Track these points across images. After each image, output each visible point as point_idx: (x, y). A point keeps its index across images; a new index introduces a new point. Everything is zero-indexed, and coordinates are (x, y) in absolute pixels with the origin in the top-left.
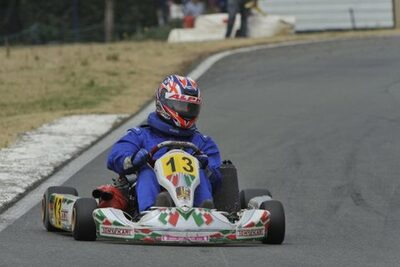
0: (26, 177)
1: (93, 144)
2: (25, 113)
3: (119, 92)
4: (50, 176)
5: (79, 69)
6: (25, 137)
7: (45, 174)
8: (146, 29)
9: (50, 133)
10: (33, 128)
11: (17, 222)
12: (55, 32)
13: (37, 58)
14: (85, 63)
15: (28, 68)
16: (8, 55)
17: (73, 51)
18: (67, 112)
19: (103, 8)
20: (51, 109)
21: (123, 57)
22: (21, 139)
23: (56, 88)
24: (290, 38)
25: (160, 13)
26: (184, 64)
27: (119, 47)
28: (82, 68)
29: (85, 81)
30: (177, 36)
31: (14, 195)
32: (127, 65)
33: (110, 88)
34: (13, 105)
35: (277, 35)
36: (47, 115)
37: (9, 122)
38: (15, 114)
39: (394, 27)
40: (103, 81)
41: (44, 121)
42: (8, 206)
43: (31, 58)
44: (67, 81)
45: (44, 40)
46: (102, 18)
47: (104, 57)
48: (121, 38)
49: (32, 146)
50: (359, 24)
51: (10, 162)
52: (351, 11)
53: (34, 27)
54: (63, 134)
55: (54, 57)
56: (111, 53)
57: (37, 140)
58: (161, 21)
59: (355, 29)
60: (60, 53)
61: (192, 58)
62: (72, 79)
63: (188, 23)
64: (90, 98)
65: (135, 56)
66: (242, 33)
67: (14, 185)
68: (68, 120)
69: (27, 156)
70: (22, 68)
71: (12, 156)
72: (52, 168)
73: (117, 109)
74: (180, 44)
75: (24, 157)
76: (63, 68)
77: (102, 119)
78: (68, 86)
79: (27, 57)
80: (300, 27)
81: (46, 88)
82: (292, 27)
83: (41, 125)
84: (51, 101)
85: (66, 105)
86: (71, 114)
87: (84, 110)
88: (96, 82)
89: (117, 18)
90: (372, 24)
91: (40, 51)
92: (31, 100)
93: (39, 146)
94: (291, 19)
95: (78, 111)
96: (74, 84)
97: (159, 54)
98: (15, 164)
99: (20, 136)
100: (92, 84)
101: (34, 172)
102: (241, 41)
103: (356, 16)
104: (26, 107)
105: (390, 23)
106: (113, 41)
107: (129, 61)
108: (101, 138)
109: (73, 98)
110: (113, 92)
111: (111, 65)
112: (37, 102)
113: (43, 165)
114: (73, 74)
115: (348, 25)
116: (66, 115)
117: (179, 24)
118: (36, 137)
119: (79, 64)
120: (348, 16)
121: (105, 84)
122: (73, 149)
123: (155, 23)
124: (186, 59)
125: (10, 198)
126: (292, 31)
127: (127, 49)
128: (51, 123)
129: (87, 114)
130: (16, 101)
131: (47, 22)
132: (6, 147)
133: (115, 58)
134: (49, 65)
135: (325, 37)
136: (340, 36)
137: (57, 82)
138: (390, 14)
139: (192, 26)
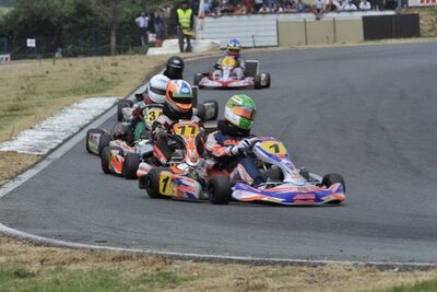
1: (103, 114)
2: (63, 96)
3: (118, 84)
5: (95, 70)
7: (75, 132)
9: (78, 108)
10: (68, 105)
11: (58, 160)
12: (82, 49)
13: (71, 65)
14: (98, 68)
15: (66, 71)
16: (54, 63)
17: (91, 61)
18: (87, 96)
19: (110, 35)
20: (79, 94)
21: (120, 63)
23: (82, 82)
24: (217, 52)
25: (142, 38)
27: (119, 58)
28: (97, 70)
29: (98, 78)
30: (152, 51)
31: (56, 144)
32: (123, 68)
33: (112, 82)
34: (56, 92)
35: (210, 50)
36: (76, 98)
37: (54, 102)
38: (58, 97)
39: (278, 46)
40: (109, 78)
41: (74, 101)
42: (52, 151)
43: (68, 65)
44: (88, 78)
45: (75, 55)
46: (109, 41)
47: (110, 64)
48: (120, 53)
49: (67, 116)
50: (257, 45)
52: (253, 37)
53: (70, 47)
54: (85, 109)
55: (81, 64)
56: (114, 62)
57: (70, 112)
58: (143, 43)
59: (255, 47)
60: (85, 62)
62: (91, 77)
64: (102, 88)
65: (128, 64)
66: (189, 49)
67: (56, 138)
68: (88, 100)
70: (62, 71)
71: (55, 122)
72: (78, 128)
73: (116, 94)
74: (154, 56)
75: (62, 122)
76: (85, 71)
77: (107, 99)
78: (88, 81)
79: (65, 64)
80: (222, 46)
81: (76, 82)
82: (218, 46)
83: (72, 104)
84: (79, 90)
86: (90, 97)
87: (98, 95)
88: (105, 78)
89: (118, 42)
90: (265, 44)
91: (73, 60)
92: (67, 89)
93: (71, 116)
94: (218, 42)
95: (94, 95)
96: (92, 80)
97: (142, 62)
98: (57, 127)
99: (61, 110)
100: (102, 79)
101: (68, 131)
102: (189, 54)
103: (256, 39)
104: (64, 93)
105: (276, 43)
106: (115, 54)
107: (124, 66)
108: (107, 111)
109: (91, 88)
110: (114, 84)
111: (113, 68)
112: (71, 90)
113: (73, 127)
114: (92, 74)
115: (251, 45)
116: (87, 98)
117: (153, 45)
118: (69, 110)
119: (95, 68)
120: (251, 39)
121: (110, 80)
122: (91, 117)
125: (54, 146)
126: (218, 49)
127: (123, 59)
128: (78, 102)
130: (58, 89)
131: (78, 45)
132: (52, 116)
133: (116, 65)
134: (78, 69)
137: (82, 78)
138: (276, 39)
139: (160, 46)
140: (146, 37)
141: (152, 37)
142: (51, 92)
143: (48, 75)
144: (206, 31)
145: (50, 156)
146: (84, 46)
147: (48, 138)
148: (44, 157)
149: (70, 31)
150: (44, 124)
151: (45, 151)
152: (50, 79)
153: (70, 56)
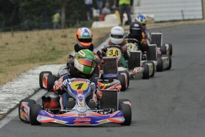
0: (21, 96)
2: (21, 64)
4: (33, 95)
5: (47, 42)
6: (20, 76)
7: (30, 94)
8: (82, 22)
9: (33, 74)
10: (25, 72)
12: (36, 24)
13: (27, 37)
14: (50, 39)
15: (23, 42)
16: (13, 36)
17: (44, 33)
18: (41, 63)
20: (34, 62)
21: (69, 35)
22: (18, 77)
23: (36, 51)
24: (151, 25)
25: (88, 14)
26: (99, 38)
28: (49, 42)
29: (51, 48)
30: (96, 25)
31: (15, 105)
32: (71, 40)
33: (63, 51)
34: (14, 60)
36: (32, 65)
37: (12, 69)
38: (16, 65)
39: (203, 19)
41: (30, 68)
42: (12, 110)
43: (24, 37)
44: (42, 48)
45: (31, 28)
47: (60, 36)
48: (69, 27)
49: (24, 80)
50: (186, 18)
51: (13, 89)
52: (182, 11)
55: (35, 36)
56: (63, 34)
57: (27, 77)
58: (89, 18)
59: (184, 20)
60: (38, 35)
61: (104, 36)
62: (44, 47)
63: (102, 18)
64: (53, 56)
67: (15, 100)
69: (22, 85)
70: (19, 42)
71: (13, 86)
72: (33, 91)
74: (97, 28)
75: (20, 86)
76: (40, 42)
78: (42, 51)
79: (22, 37)
80: (156, 20)
81: (31, 52)
82: (153, 19)
83: (28, 70)
84: (33, 58)
85: (41, 60)
86: (44, 64)
87: (50, 62)
88: (56, 48)
89: (67, 17)
91: (28, 33)
92: (24, 58)
93: (27, 80)
94: (152, 16)
95: (47, 63)
96: (45, 50)
98: (15, 90)
99: (18, 76)
100: (54, 49)
101: (25, 93)
103: (184, 13)
104: (21, 62)
105: (201, 17)
106: (65, 28)
107: (72, 38)
109: (44, 57)
110: (64, 53)
111: (63, 40)
112: (27, 59)
113: (29, 90)
114: (44, 45)
115: (181, 18)
116: (41, 65)
117: (97, 19)
118: (26, 76)
119: (48, 39)
120: (180, 14)
121: (60, 49)
123: (86, 19)
124: (101, 36)
126: (153, 22)
127: (71, 32)
128: (33, 69)
129: (51, 64)
130: (16, 58)
131: (32, 19)
132: (11, 81)
133: (65, 36)
134: (33, 41)
135: (169, 24)
136: (176, 23)
137: (37, 48)
138: (201, 13)
139: (103, 19)
140: (91, 13)
141: (96, 13)
142: (10, 61)
143: (7, 46)
144: (142, 6)
145: (10, 115)
146: (38, 21)
147: (8, 99)
148: (5, 116)
149: (26, 8)
150: (4, 88)
151: (5, 111)
152: (9, 49)
153: (26, 30)
